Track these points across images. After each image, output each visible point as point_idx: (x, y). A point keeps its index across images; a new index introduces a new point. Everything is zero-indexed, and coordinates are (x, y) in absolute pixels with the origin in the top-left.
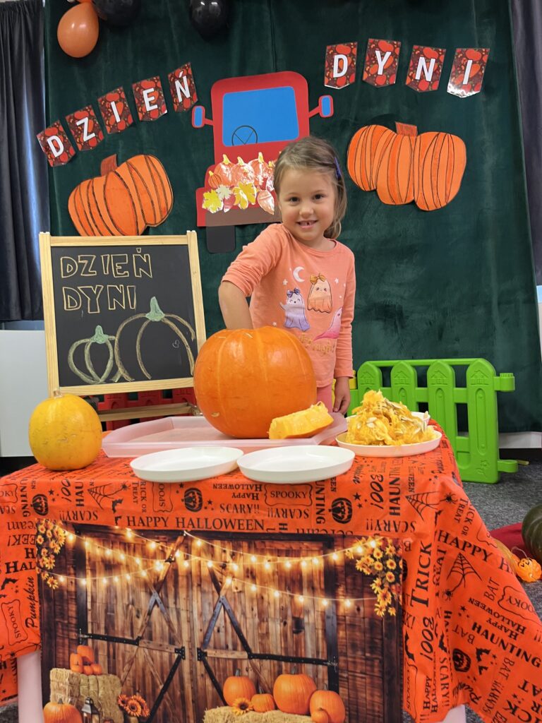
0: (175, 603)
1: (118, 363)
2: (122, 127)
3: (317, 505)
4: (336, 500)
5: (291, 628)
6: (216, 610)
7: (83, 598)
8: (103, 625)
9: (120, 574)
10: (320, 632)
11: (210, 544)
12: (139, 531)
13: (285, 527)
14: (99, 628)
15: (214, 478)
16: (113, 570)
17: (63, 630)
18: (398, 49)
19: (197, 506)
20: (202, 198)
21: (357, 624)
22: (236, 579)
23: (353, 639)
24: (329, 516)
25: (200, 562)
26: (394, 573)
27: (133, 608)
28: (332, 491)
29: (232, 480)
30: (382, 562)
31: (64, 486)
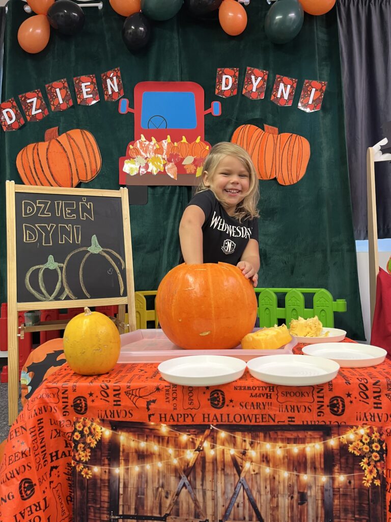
0: (202, 485)
1: (65, 285)
2: (64, 107)
3: (318, 402)
4: (332, 398)
5: (297, 500)
6: (236, 490)
7: (115, 485)
8: (133, 507)
9: (152, 462)
10: (320, 502)
11: (233, 435)
12: (172, 426)
13: (293, 420)
14: (129, 509)
16: (146, 459)
17: (95, 513)
18: (267, 76)
19: (220, 404)
20: (123, 164)
21: (349, 493)
22: (254, 463)
23: (345, 506)
24: (327, 410)
25: (223, 450)
26: (379, 454)
27: (163, 490)
28: (330, 390)
29: (248, 383)
30: (369, 445)
31: (103, 389)
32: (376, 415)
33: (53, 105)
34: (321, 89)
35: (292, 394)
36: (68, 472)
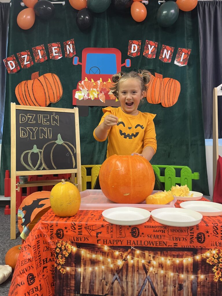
0: (126, 279)
1: (43, 161)
2: (42, 61)
3: (191, 235)
4: (199, 233)
5: (178, 288)
6: (145, 282)
7: (78, 277)
8: (88, 290)
9: (99, 266)
10: (190, 289)
11: (143, 252)
12: (110, 247)
13: (176, 245)
14: (86, 291)
16: (95, 264)
17: (67, 292)
18: (157, 45)
20: (75, 94)
21: (206, 285)
22: (154, 268)
23: (204, 292)
24: (195, 240)
25: (138, 260)
27: (104, 281)
28: (197, 229)
29: (152, 224)
30: (217, 259)
31: (72, 225)
33: (36, 59)
34: (188, 53)
35: (176, 231)
36: (52, 270)
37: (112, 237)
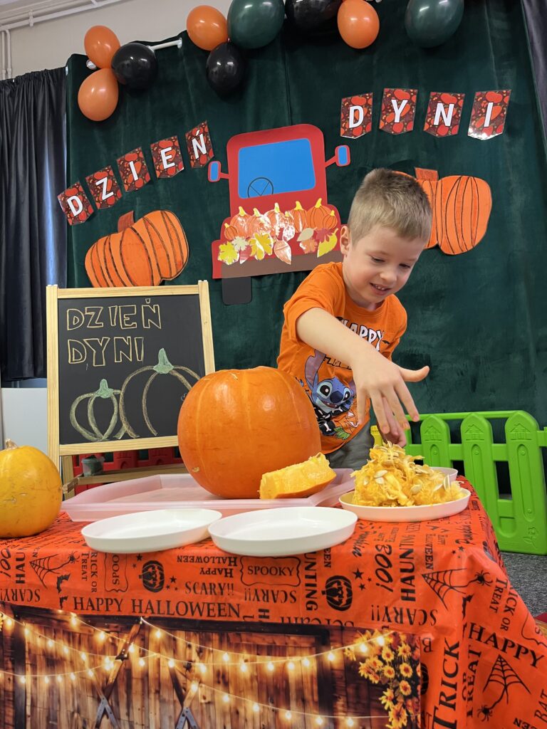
0: (128, 714)
1: (123, 418)
2: (139, 185)
3: (307, 585)
4: (331, 579)
6: (178, 727)
7: (21, 700)
9: (64, 672)
11: (172, 636)
12: (85, 617)
13: (266, 614)
15: (179, 548)
16: (56, 667)
18: (415, 96)
20: (218, 251)
22: (203, 685)
24: (322, 600)
25: (159, 659)
26: (410, 684)
27: (79, 717)
28: (326, 566)
29: (198, 551)
30: (394, 666)
31: (3, 558)
32: (405, 612)
33: (127, 183)
34: (502, 102)
37: (94, 590)
